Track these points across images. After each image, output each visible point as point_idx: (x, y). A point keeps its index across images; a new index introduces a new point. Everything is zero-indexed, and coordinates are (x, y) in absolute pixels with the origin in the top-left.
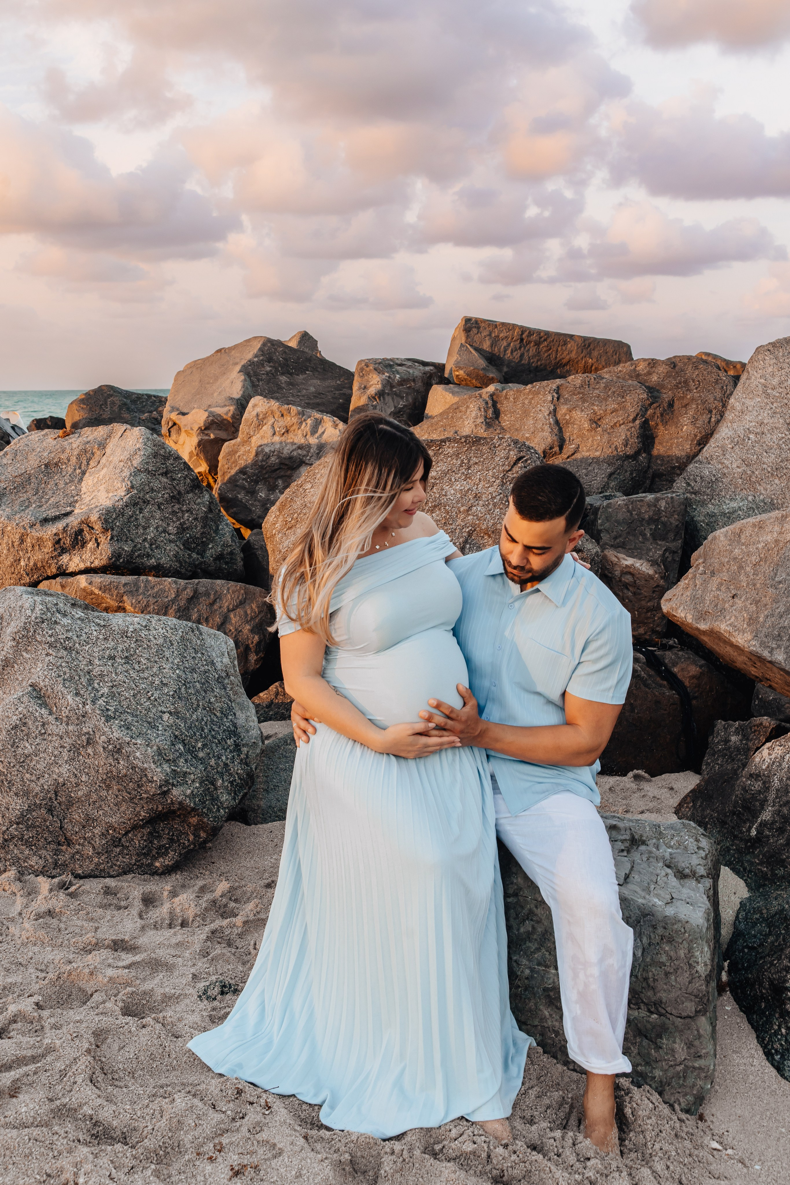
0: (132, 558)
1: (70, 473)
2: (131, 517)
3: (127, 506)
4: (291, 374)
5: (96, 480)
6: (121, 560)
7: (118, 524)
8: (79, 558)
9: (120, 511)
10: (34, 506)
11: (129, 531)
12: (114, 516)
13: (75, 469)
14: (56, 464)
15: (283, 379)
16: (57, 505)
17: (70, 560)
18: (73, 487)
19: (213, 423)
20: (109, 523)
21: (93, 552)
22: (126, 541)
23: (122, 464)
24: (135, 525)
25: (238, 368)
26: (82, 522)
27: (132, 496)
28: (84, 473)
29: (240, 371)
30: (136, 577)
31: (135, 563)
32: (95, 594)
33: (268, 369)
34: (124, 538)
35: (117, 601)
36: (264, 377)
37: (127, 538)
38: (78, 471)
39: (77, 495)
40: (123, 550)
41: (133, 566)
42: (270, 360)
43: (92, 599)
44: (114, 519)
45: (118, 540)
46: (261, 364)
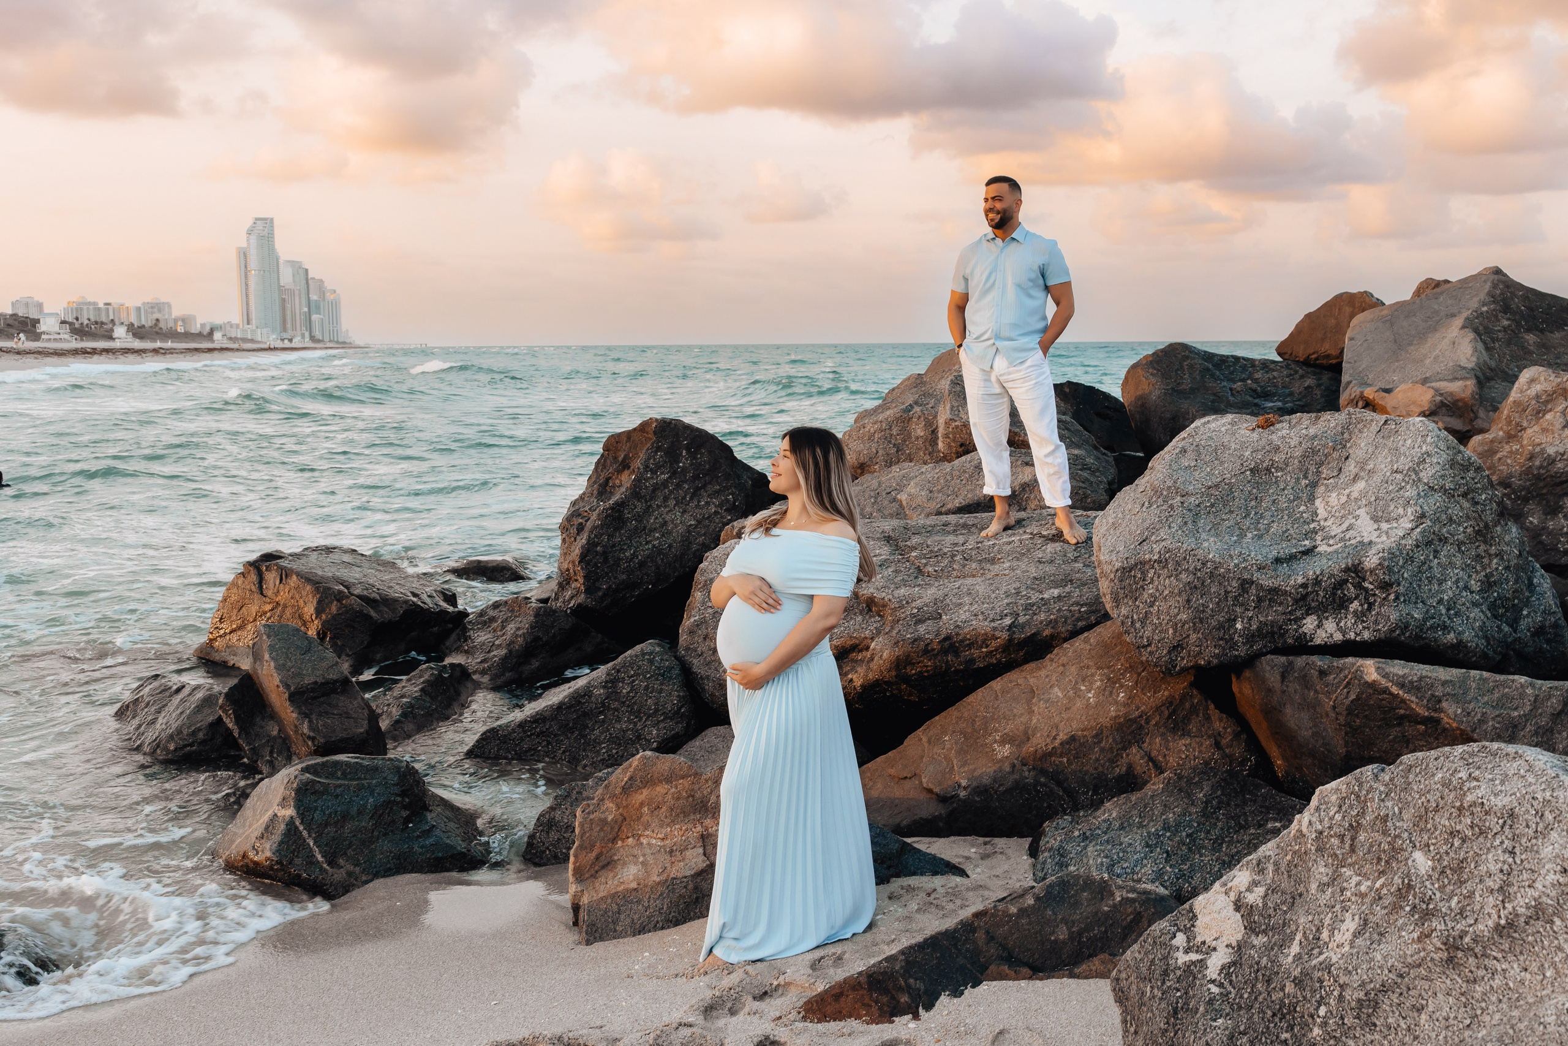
0: (1421, 630)
1: (1291, 484)
2: (1424, 563)
3: (1417, 546)
4: (1542, 331)
5: (1344, 499)
6: (1407, 634)
7: (1406, 575)
8: (1335, 624)
9: (1408, 554)
10: (1249, 535)
11: (1419, 586)
12: (1401, 563)
13: (1298, 479)
14: (1268, 470)
15: (1531, 338)
16: (1286, 537)
17: (1319, 626)
18: (1302, 508)
19: (1442, 404)
20: (1394, 573)
21: (1360, 616)
22: (1416, 603)
23: (1399, 476)
24: (1427, 578)
25: (1459, 321)
26: (1347, 570)
27: (1424, 531)
28: (1314, 485)
29: (1463, 327)
31: (1425, 638)
32: (1391, 694)
33: (1506, 323)
34: (1413, 599)
35: (1429, 709)
36: (1501, 335)
37: (1417, 598)
38: (1304, 482)
39: (1313, 521)
40: (1412, 617)
41: (1422, 642)
42: (1506, 309)
43: (1382, 700)
44: (1402, 567)
45: (1405, 601)
46: (1493, 316)
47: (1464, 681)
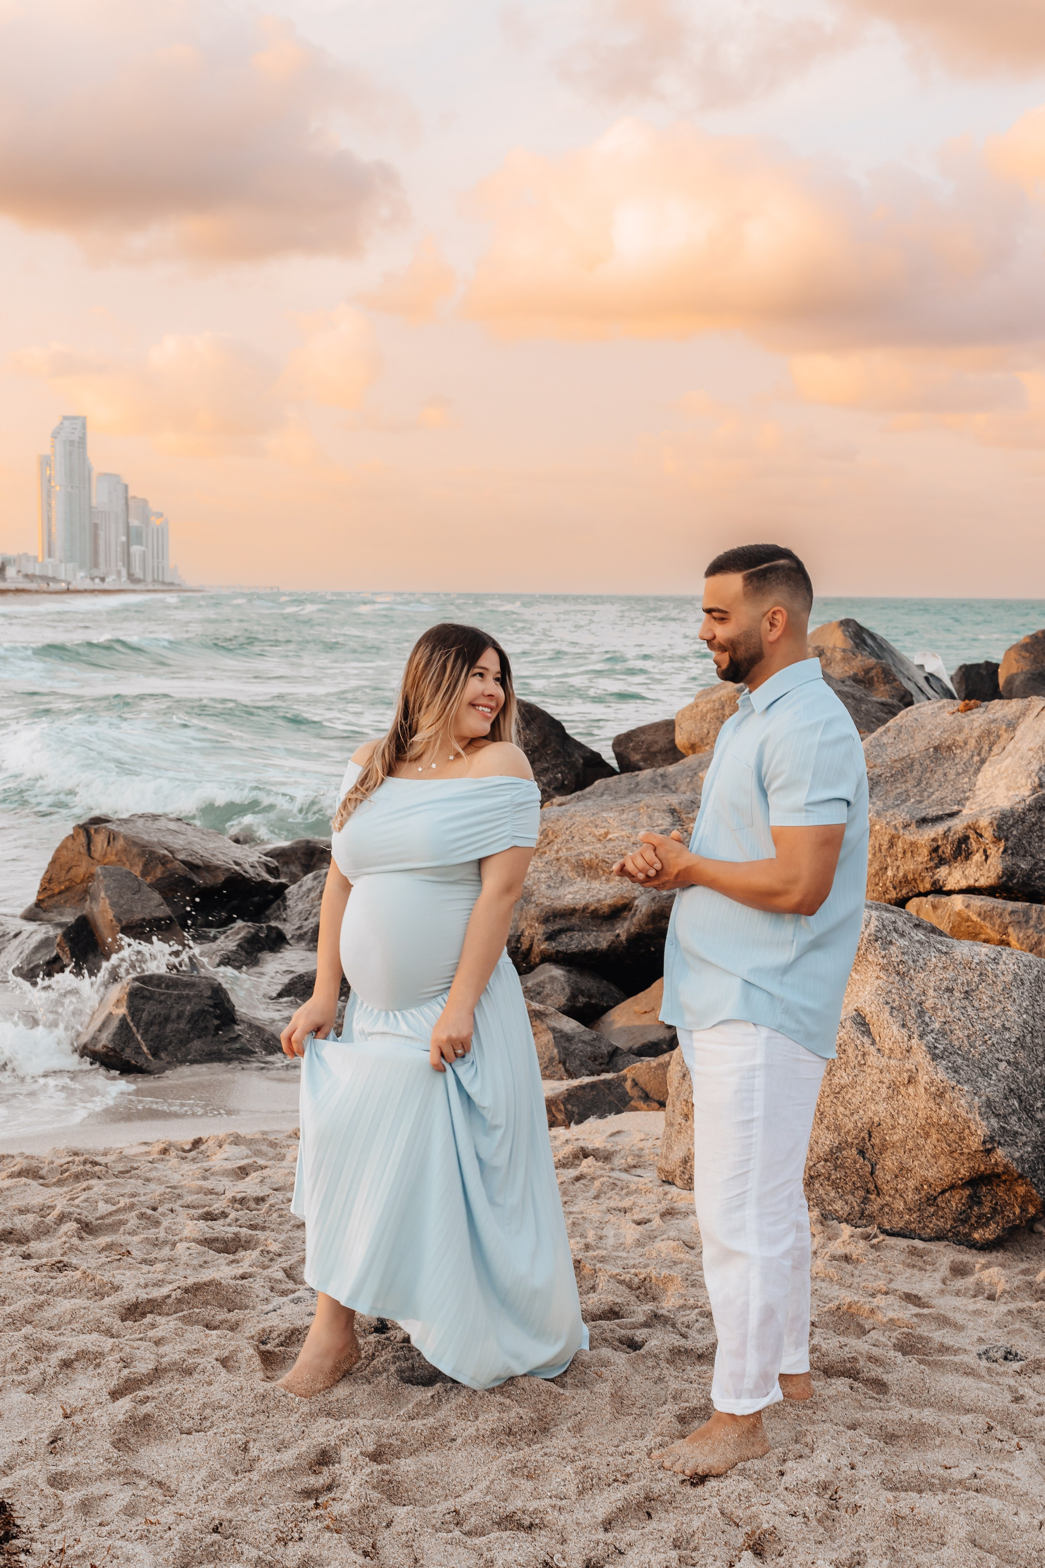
0: (1029, 879)
1: (964, 760)
2: (1034, 824)
3: (1029, 810)
5: (996, 772)
6: (1015, 881)
7: (1015, 833)
8: (961, 873)
9: (1019, 816)
10: (912, 800)
11: (1029, 843)
12: (1011, 822)
13: (973, 756)
14: (949, 748)
16: (941, 802)
17: (949, 874)
18: (966, 780)
20: (1003, 830)
21: (979, 867)
22: (1024, 856)
23: (1031, 753)
24: (1038, 836)
26: (969, 827)
27: (1039, 797)
28: (983, 761)
30: (1028, 904)
31: (1034, 886)
32: (972, 921)
34: (1022, 852)
35: (1000, 933)
37: (1026, 852)
38: (976, 759)
39: (970, 790)
40: (1019, 867)
41: (1031, 889)
43: (968, 927)
44: (1012, 826)
45: (1012, 854)
47: (1026, 913)
